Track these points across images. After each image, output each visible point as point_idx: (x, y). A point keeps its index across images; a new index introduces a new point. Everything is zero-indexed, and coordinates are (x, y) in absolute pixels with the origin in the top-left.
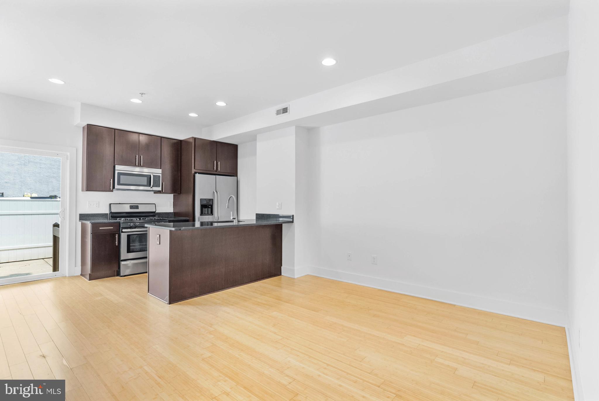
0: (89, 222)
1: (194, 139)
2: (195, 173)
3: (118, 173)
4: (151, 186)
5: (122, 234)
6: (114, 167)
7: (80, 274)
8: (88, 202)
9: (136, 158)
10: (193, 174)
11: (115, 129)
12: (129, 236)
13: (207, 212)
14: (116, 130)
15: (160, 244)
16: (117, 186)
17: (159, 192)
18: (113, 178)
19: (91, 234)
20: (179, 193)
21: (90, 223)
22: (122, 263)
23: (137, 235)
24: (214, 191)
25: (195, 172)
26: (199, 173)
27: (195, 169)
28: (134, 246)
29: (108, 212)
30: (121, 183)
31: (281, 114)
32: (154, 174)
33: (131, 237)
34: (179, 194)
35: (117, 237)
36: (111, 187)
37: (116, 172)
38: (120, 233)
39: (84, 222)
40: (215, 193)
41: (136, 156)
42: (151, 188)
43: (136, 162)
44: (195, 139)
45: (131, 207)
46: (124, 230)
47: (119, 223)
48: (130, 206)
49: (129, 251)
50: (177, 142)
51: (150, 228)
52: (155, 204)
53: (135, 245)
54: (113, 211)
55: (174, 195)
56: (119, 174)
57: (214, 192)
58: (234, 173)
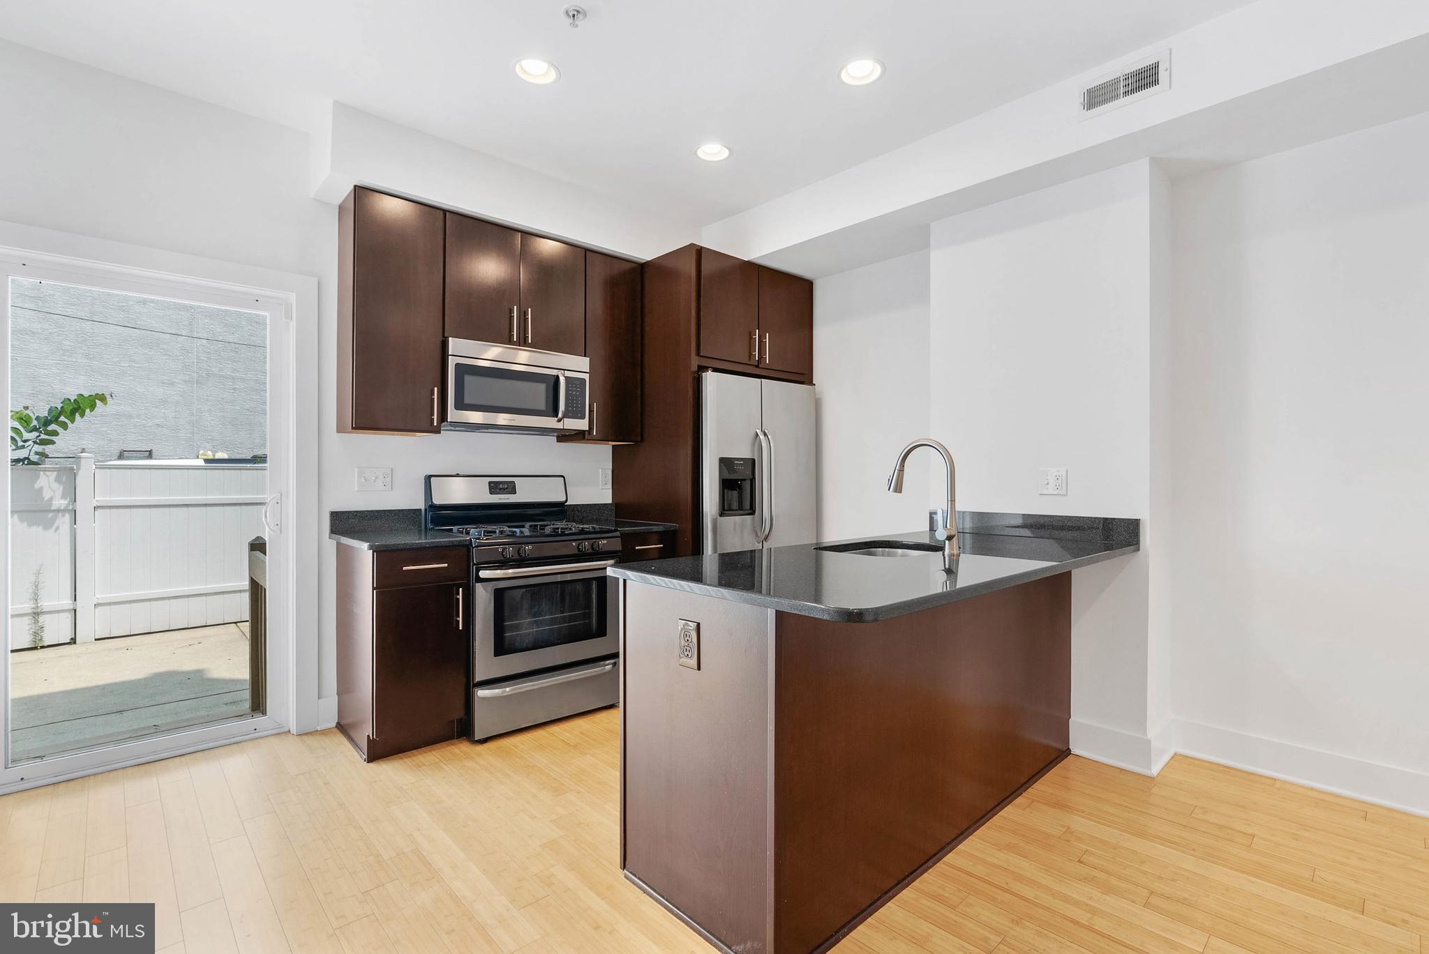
0: (365, 546)
1: (694, 252)
2: (703, 369)
3: (457, 365)
4: (560, 415)
5: (479, 586)
6: (444, 345)
7: (334, 725)
8: (356, 469)
9: (511, 318)
10: (694, 372)
11: (445, 211)
12: (499, 595)
13: (735, 506)
14: (447, 213)
15: (699, 668)
16: (453, 414)
17: (578, 436)
18: (439, 384)
19: (374, 589)
20: (639, 439)
21: (370, 548)
22: (481, 693)
23: (524, 590)
24: (758, 431)
25: (698, 366)
26: (715, 370)
27: (698, 354)
28: (517, 627)
29: (420, 504)
30: (467, 401)
31: (1117, 97)
32: (568, 374)
33: (508, 594)
34: (637, 442)
35: (460, 597)
36: (435, 417)
37: (452, 362)
38: (469, 581)
39: (346, 541)
40: (762, 437)
41: (511, 311)
42: (559, 421)
43: (511, 330)
44: (699, 252)
45: (494, 488)
46: (484, 574)
47: (467, 546)
48: (490, 483)
49: (502, 647)
50: (633, 270)
51: (627, 581)
52: (562, 476)
53: (518, 624)
54: (437, 501)
55: (613, 446)
56: (462, 370)
57: (757, 435)
58: (800, 372)
